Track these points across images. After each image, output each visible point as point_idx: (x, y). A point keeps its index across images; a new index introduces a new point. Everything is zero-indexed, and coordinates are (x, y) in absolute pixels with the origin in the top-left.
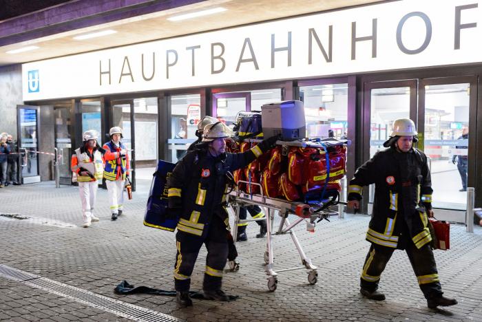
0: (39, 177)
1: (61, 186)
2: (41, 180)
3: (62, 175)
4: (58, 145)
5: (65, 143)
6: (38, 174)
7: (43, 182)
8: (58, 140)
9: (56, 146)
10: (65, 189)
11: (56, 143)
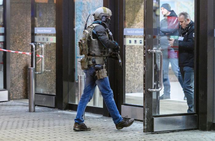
0: (6, 93)
1: (37, 108)
2: (9, 99)
3: (41, 91)
4: (37, 39)
5: (46, 35)
6: (5, 87)
7: (12, 102)
8: (38, 30)
9: (33, 41)
10: (46, 114)
11: (33, 34)
